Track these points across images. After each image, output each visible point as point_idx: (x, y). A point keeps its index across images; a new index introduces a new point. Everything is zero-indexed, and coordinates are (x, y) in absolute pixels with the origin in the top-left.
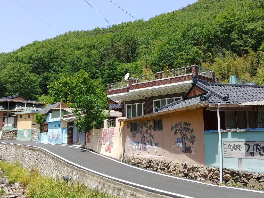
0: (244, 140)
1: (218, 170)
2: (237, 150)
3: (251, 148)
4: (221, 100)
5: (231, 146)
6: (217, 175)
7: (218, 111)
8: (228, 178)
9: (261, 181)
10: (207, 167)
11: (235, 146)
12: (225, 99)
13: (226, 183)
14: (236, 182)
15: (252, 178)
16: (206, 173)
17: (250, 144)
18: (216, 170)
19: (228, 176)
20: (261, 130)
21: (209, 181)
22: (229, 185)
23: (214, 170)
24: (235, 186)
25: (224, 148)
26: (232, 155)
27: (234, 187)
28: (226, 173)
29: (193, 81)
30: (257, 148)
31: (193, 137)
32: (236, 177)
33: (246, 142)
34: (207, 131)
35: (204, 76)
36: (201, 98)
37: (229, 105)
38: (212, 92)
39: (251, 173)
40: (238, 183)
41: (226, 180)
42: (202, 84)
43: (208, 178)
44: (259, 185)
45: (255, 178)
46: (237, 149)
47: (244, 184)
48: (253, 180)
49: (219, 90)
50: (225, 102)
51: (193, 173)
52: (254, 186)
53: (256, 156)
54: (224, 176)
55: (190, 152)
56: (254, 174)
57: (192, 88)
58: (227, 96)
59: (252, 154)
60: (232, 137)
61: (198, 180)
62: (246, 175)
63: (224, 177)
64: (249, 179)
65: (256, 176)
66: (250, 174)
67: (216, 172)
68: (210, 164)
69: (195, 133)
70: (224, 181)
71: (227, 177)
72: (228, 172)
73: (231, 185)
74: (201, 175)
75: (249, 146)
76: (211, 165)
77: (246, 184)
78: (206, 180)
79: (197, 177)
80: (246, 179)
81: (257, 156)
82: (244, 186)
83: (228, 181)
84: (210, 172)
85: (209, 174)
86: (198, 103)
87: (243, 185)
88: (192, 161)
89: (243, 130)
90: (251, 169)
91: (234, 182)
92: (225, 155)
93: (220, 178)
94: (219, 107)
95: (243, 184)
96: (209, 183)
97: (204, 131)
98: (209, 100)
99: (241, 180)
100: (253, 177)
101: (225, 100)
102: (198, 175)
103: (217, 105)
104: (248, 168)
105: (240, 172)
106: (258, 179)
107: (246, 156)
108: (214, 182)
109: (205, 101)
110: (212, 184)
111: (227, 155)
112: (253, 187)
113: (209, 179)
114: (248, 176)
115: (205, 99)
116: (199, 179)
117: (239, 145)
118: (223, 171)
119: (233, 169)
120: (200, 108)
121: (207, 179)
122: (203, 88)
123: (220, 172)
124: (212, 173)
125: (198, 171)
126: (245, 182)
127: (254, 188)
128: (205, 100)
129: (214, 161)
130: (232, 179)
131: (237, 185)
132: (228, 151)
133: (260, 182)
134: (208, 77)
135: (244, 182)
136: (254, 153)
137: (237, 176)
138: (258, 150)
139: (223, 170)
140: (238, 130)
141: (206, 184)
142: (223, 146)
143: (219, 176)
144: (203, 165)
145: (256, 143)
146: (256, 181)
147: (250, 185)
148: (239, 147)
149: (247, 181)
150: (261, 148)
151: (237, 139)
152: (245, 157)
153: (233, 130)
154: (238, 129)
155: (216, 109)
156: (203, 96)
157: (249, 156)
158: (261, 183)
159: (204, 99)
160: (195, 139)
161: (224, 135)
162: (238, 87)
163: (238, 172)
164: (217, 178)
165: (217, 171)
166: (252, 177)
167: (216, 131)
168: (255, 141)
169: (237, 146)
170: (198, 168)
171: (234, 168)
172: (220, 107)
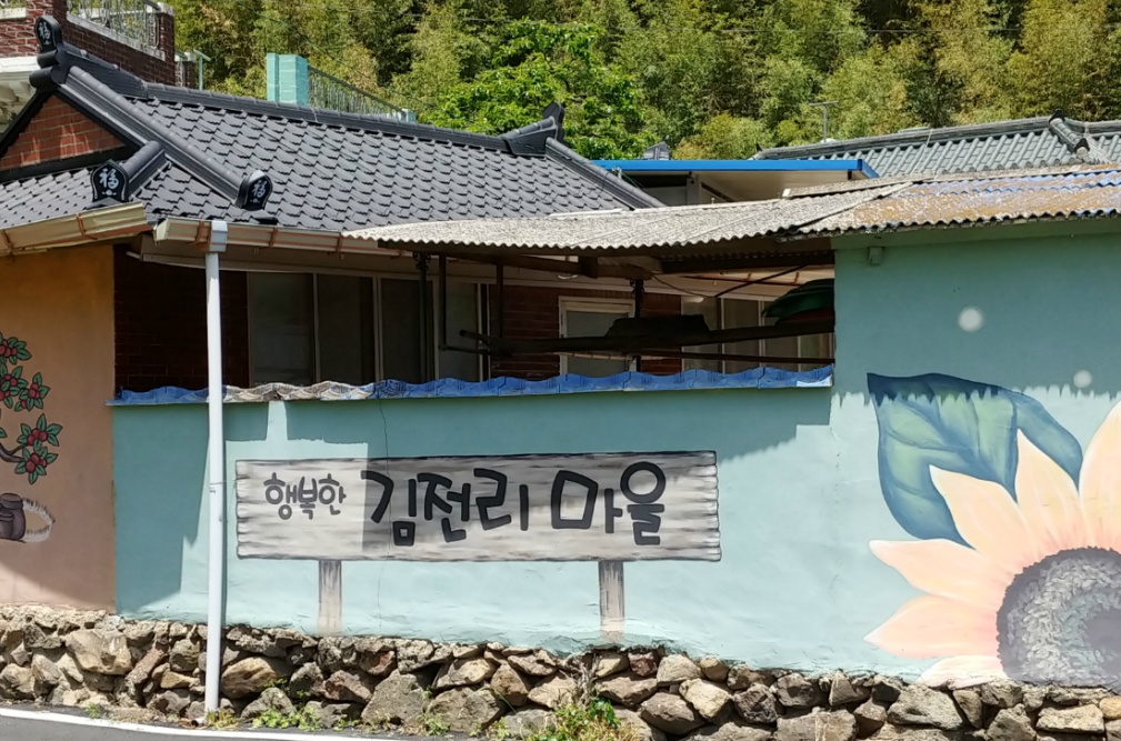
0: (360, 451)
1: (197, 638)
2: (320, 510)
3: (400, 497)
4: (226, 204)
5: (284, 489)
6: (189, 665)
7: (213, 267)
8: (256, 682)
9: (441, 682)
10: (127, 622)
11: (308, 486)
12: (250, 196)
13: (238, 712)
14: (299, 702)
15: (395, 674)
16: (113, 658)
17: (393, 475)
18: (182, 637)
19: (256, 667)
20: (458, 394)
21: (131, 706)
22: (257, 722)
23: (166, 636)
24: (291, 725)
25: (240, 500)
26: (283, 542)
27: (285, 730)
28: (246, 653)
29: (42, 63)
30: (431, 499)
31: (39, 434)
32: (301, 671)
33: (371, 460)
34: (133, 398)
35: (107, 34)
36: (96, 180)
37: (277, 238)
38: (166, 145)
39: (388, 642)
40: (313, 707)
41: (240, 692)
42: (102, 87)
43: (126, 690)
44: (432, 710)
45: (413, 672)
46: (318, 503)
47: (344, 712)
48: (399, 681)
49: (208, 137)
50: (247, 215)
51: (27, 663)
52: (401, 715)
53: (423, 541)
54: (230, 669)
55: (16, 533)
56: (409, 645)
57: (33, 109)
58: (263, 179)
59: (404, 532)
60: (294, 433)
61: (61, 708)
62: (359, 654)
63: (227, 677)
64: (373, 681)
65: (414, 658)
66: (384, 651)
67: (180, 647)
68: (148, 603)
69: (53, 410)
70: (225, 702)
71: (248, 675)
72: (254, 642)
73: (272, 723)
74: (83, 671)
75: (389, 485)
76: (150, 607)
77: (355, 707)
78: (116, 702)
79: (57, 685)
80: (357, 677)
81: (431, 542)
82: (346, 720)
83: (255, 696)
84: (144, 653)
85: (134, 662)
86: (79, 210)
87: (338, 718)
88: (26, 588)
89: (357, 389)
90: (393, 619)
91: (286, 702)
92: (240, 544)
93: (203, 682)
94: (219, 242)
95: (339, 707)
96: (132, 719)
97: (118, 394)
98: (146, 194)
99: (331, 687)
100: (401, 666)
101: (249, 206)
102: (65, 671)
103: (204, 232)
104: (376, 611)
105: (328, 641)
106: (429, 672)
107: (366, 544)
108: (166, 713)
109: (126, 201)
110: (153, 722)
111: (256, 545)
112: (397, 721)
113: (132, 697)
114: (369, 662)
115: (128, 187)
116: (70, 698)
117: (329, 479)
118: (226, 642)
119: (284, 626)
120: (98, 243)
121: (124, 695)
122: (106, 114)
123: (203, 648)
124: (154, 654)
125: (64, 648)
126: (350, 698)
127: (401, 729)
128: (127, 195)
129: (172, 584)
130: (279, 686)
131: (303, 720)
132: (261, 515)
133: (436, 692)
134: (135, 44)
135: (346, 696)
136: (411, 527)
137: (307, 666)
138: (437, 511)
139: (224, 632)
140: (330, 391)
141: (116, 725)
142: (236, 485)
143: (197, 670)
144: (101, 613)
145: (426, 466)
146: (414, 687)
147: (378, 715)
148: (327, 495)
149: (363, 692)
150: (452, 496)
151: (319, 443)
152: (359, 551)
153: (301, 392)
154: (326, 387)
155: (203, 259)
156: (110, 168)
157: (383, 543)
158: (440, 698)
159: (118, 190)
160: (51, 449)
161: (244, 421)
162: (324, 127)
163: (318, 639)
164: (182, 689)
165: (187, 642)
166: (394, 665)
167: (193, 393)
168: (425, 458)
169: (319, 487)
170: (62, 632)
171: (289, 620)
172: (228, 245)
